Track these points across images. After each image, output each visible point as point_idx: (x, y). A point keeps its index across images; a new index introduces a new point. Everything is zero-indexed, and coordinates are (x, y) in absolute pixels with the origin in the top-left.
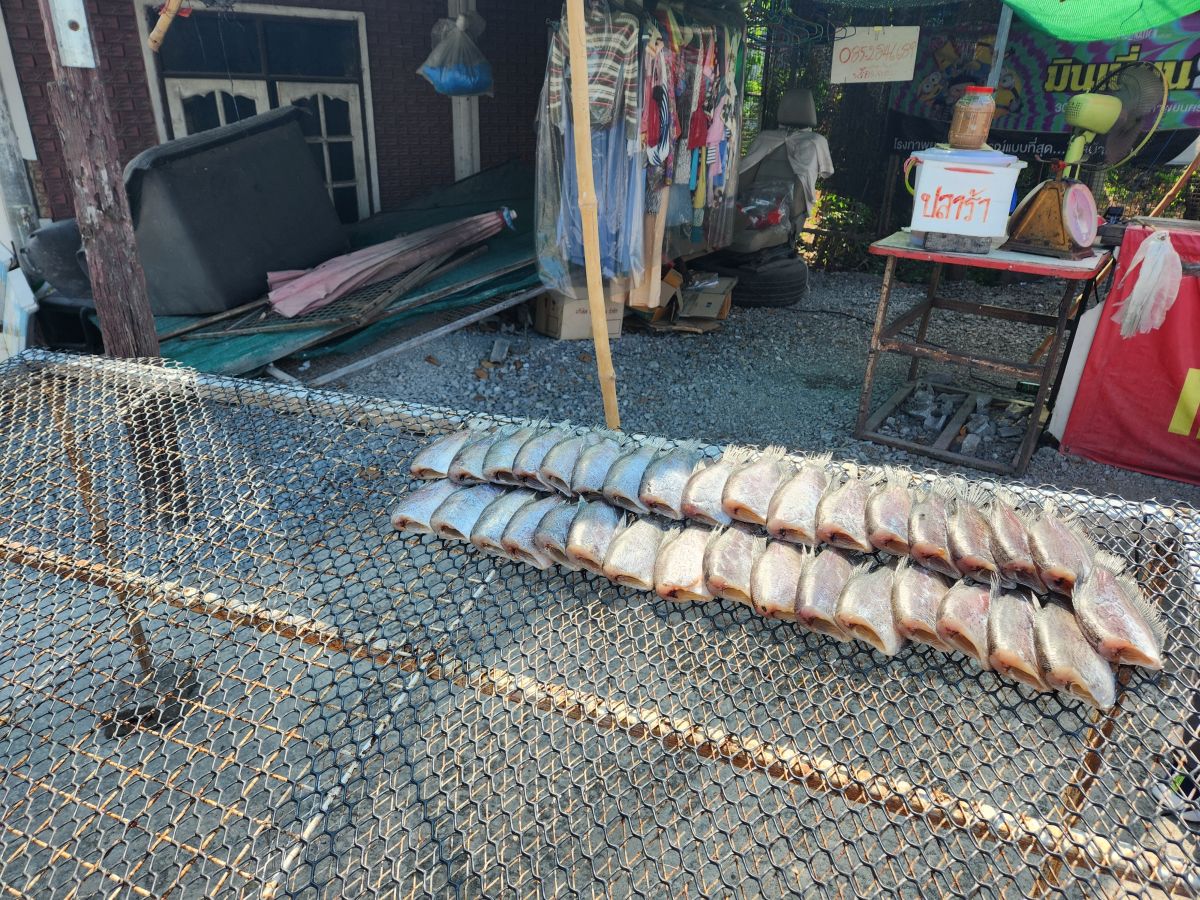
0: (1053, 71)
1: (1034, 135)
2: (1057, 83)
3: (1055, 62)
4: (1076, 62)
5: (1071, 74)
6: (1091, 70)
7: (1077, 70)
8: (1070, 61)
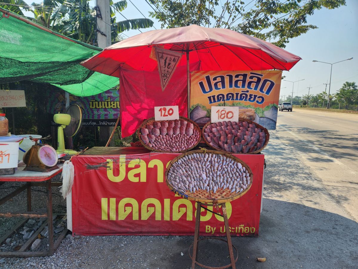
0: (91, 103)
1: (90, 120)
2: (93, 106)
3: (91, 101)
4: (96, 101)
5: (96, 104)
6: (100, 103)
7: (97, 103)
8: (95, 101)
